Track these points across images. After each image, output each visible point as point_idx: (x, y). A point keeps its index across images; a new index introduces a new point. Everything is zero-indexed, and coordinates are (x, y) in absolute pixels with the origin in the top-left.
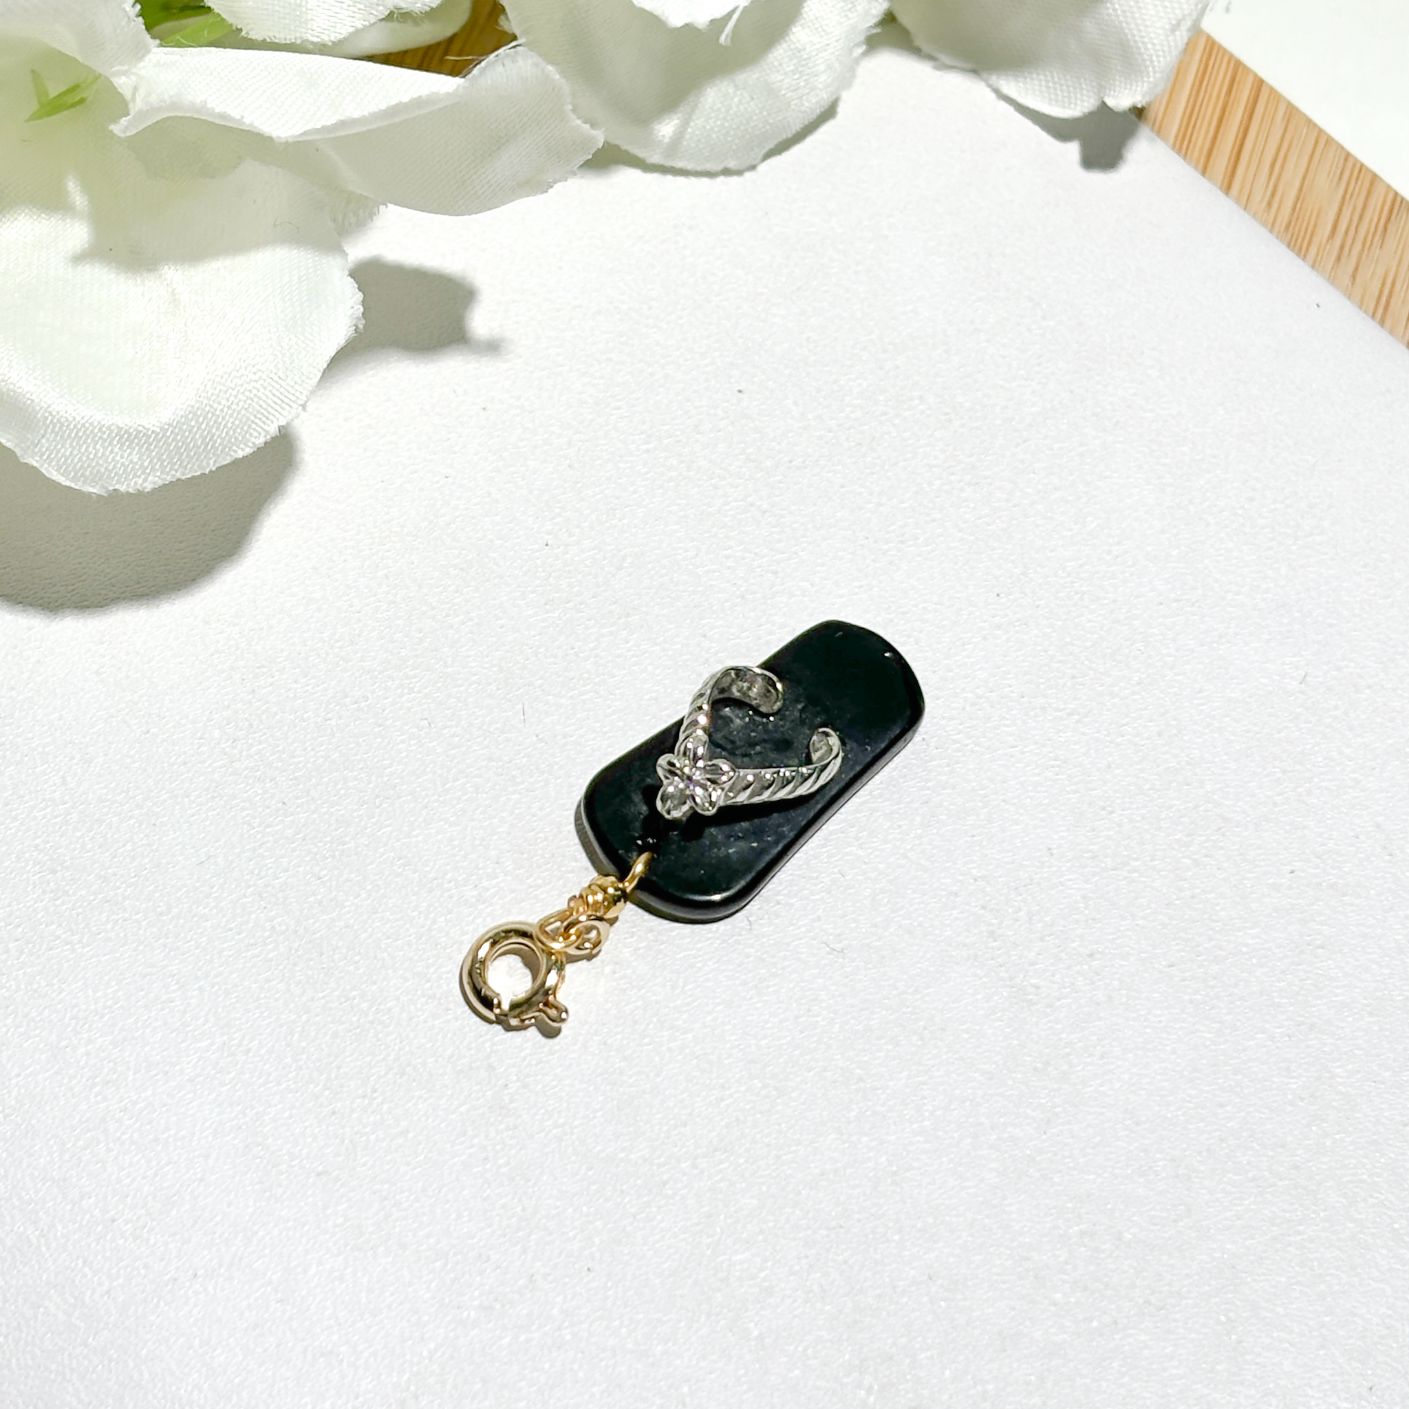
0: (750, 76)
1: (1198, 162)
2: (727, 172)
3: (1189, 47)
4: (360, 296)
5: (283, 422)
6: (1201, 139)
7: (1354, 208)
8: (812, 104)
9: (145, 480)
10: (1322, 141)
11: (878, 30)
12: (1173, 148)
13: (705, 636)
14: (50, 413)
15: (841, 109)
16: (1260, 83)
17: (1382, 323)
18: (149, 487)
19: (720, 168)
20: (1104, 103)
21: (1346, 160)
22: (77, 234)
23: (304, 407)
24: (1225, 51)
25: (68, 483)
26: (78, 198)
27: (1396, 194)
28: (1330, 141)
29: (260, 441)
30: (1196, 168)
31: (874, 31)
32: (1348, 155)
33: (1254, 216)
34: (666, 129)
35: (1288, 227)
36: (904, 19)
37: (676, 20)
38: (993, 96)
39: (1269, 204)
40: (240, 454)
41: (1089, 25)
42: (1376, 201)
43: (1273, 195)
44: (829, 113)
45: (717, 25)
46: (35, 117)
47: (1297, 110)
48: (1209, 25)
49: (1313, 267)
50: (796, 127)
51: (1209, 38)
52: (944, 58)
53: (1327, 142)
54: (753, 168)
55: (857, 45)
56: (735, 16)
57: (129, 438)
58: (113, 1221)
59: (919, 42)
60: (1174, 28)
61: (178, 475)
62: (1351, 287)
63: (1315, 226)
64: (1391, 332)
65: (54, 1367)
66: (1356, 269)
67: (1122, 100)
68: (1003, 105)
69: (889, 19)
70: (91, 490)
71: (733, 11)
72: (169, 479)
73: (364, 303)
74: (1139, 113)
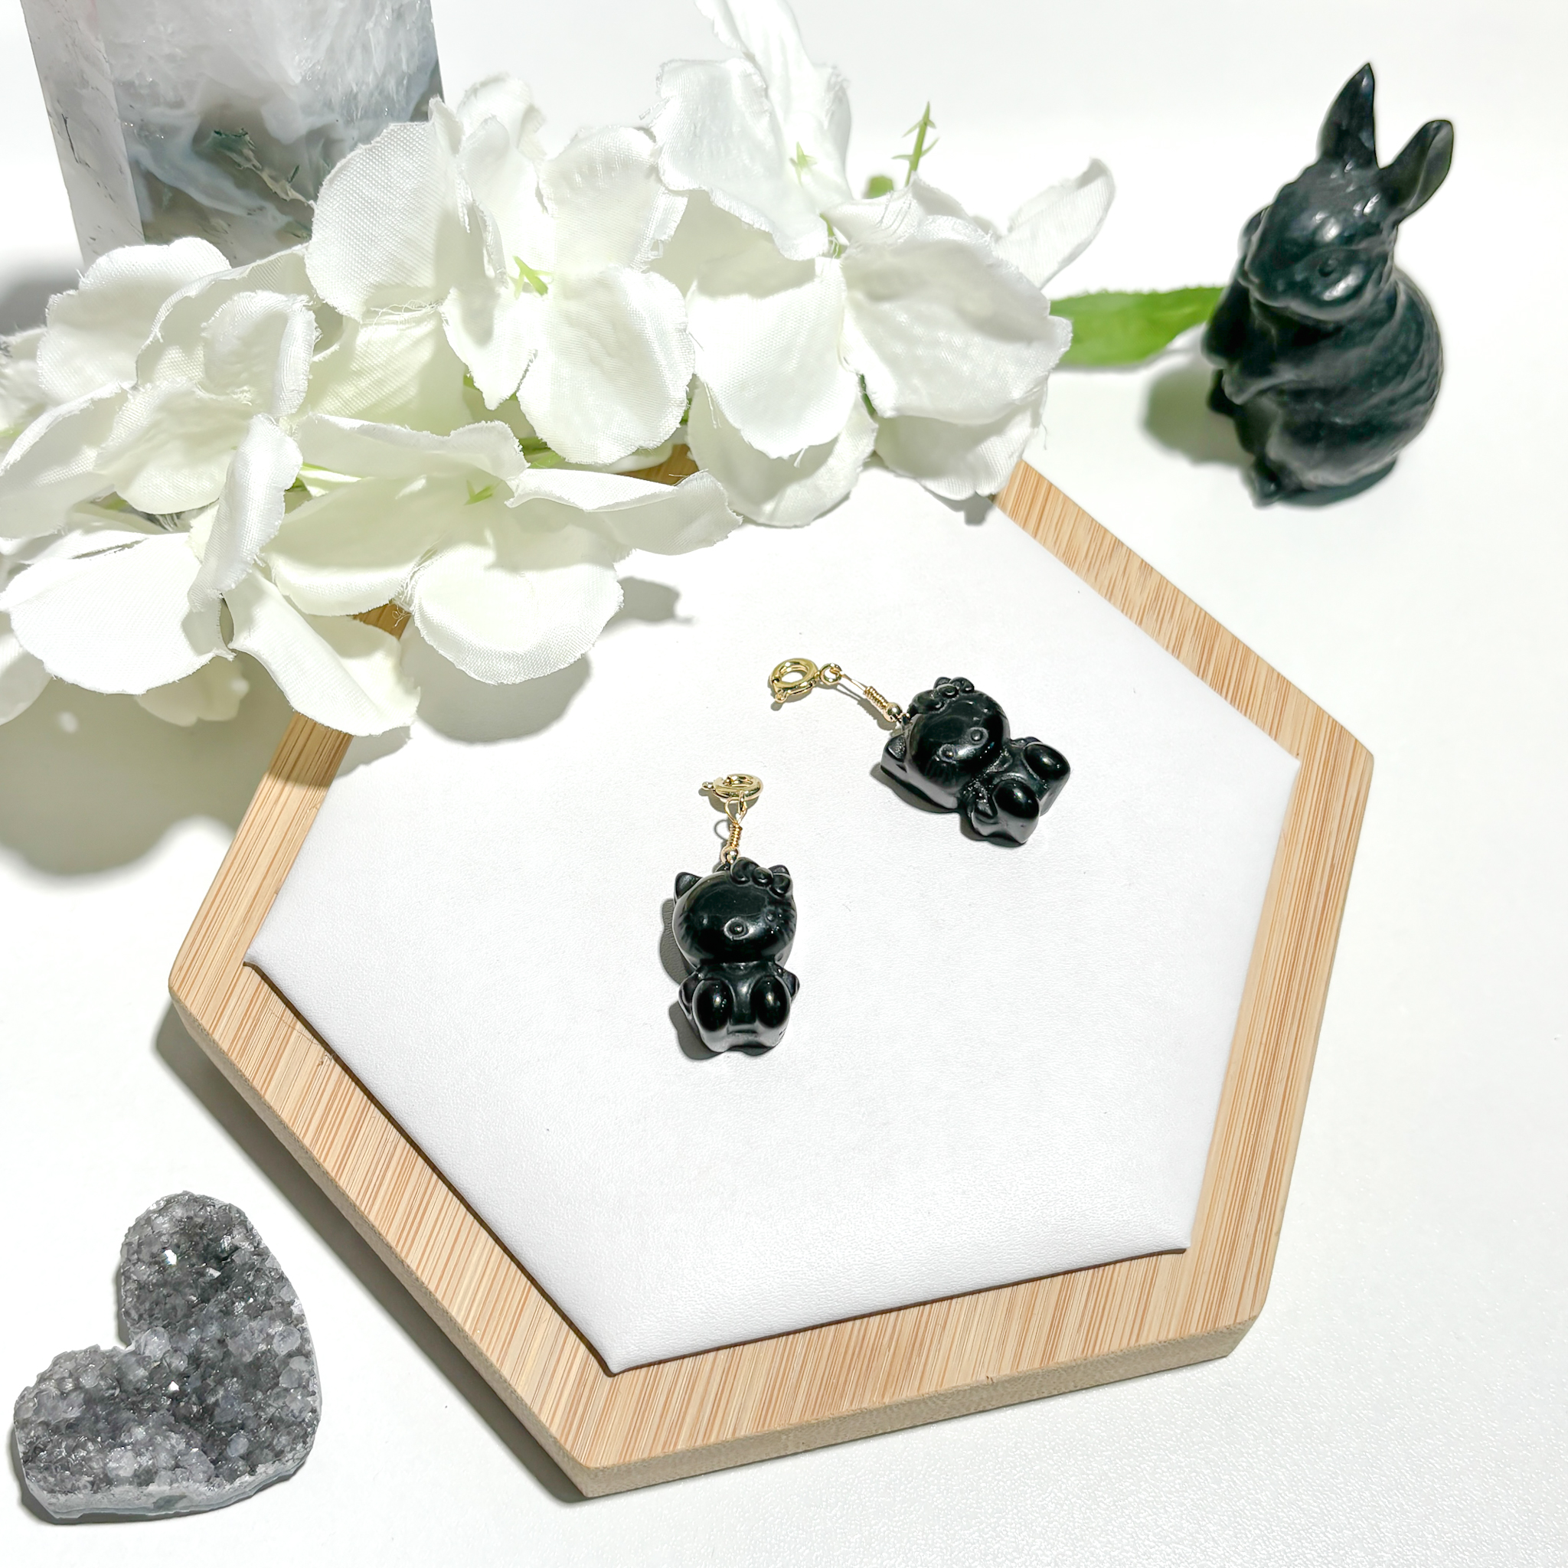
0: (809, 482)
1: (1021, 522)
2: (796, 527)
3: (1018, 465)
4: (622, 592)
5: (583, 652)
6: (1023, 512)
7: (1096, 546)
8: (838, 494)
9: (516, 678)
10: (1081, 513)
11: (869, 460)
12: (1009, 516)
13: (784, 751)
14: (471, 645)
15: (852, 496)
16: (1051, 485)
17: (1110, 600)
18: (518, 681)
19: (792, 524)
20: (976, 493)
21: (1092, 522)
22: (488, 555)
23: (593, 645)
24: (1034, 469)
25: (479, 679)
26: (489, 536)
27: (1116, 538)
28: (1084, 512)
29: (572, 661)
30: (1020, 526)
31: (866, 460)
32: (1093, 519)
33: (1048, 549)
34: (768, 507)
35: (1064, 554)
36: (880, 453)
37: (773, 455)
38: (923, 490)
39: (1055, 543)
40: (562, 667)
41: (970, 457)
42: (1107, 542)
43: (1057, 538)
44: (846, 497)
45: (794, 457)
46: (469, 503)
47: (1068, 498)
48: (1027, 457)
49: (1076, 573)
50: (829, 505)
51: (1026, 463)
52: (899, 471)
53: (1083, 514)
54: (808, 524)
55: (859, 467)
56: (802, 454)
57: (509, 657)
58: (499, 1033)
59: (887, 463)
60: (1010, 457)
61: (532, 676)
62: (1095, 581)
63: (1077, 554)
64: (1114, 604)
65: (470, 1104)
66: (1097, 575)
67: (985, 490)
68: (928, 494)
69: (874, 454)
70: (490, 682)
71: (800, 452)
72: (527, 678)
73: (624, 595)
74: (993, 498)
